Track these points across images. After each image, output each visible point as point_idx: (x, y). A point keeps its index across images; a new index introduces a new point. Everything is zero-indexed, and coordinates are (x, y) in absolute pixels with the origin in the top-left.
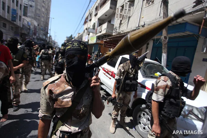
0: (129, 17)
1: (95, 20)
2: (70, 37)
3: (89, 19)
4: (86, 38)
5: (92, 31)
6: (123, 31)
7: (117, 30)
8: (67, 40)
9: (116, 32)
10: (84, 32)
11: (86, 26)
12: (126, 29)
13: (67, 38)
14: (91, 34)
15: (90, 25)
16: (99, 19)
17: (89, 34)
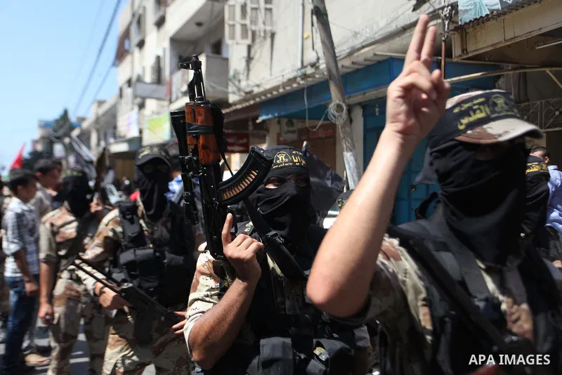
0: (273, 35)
1: (158, 45)
2: (57, 121)
3: (135, 39)
4: (129, 124)
5: (153, 91)
6: (258, 86)
7: (239, 81)
8: (43, 138)
9: (239, 89)
10: (121, 96)
11: (125, 71)
12: (269, 77)
13: (44, 125)
14: (151, 104)
15: (141, 63)
16: (175, 41)
17: (142, 106)
